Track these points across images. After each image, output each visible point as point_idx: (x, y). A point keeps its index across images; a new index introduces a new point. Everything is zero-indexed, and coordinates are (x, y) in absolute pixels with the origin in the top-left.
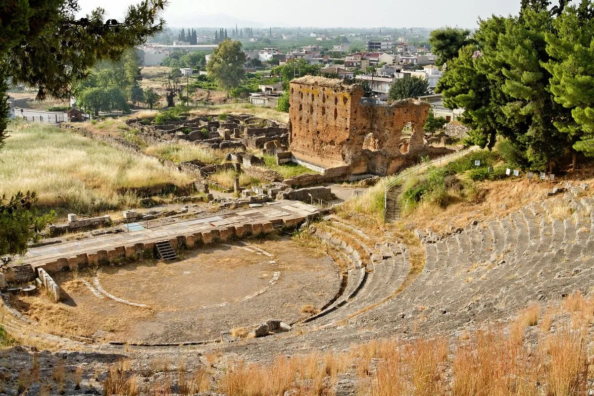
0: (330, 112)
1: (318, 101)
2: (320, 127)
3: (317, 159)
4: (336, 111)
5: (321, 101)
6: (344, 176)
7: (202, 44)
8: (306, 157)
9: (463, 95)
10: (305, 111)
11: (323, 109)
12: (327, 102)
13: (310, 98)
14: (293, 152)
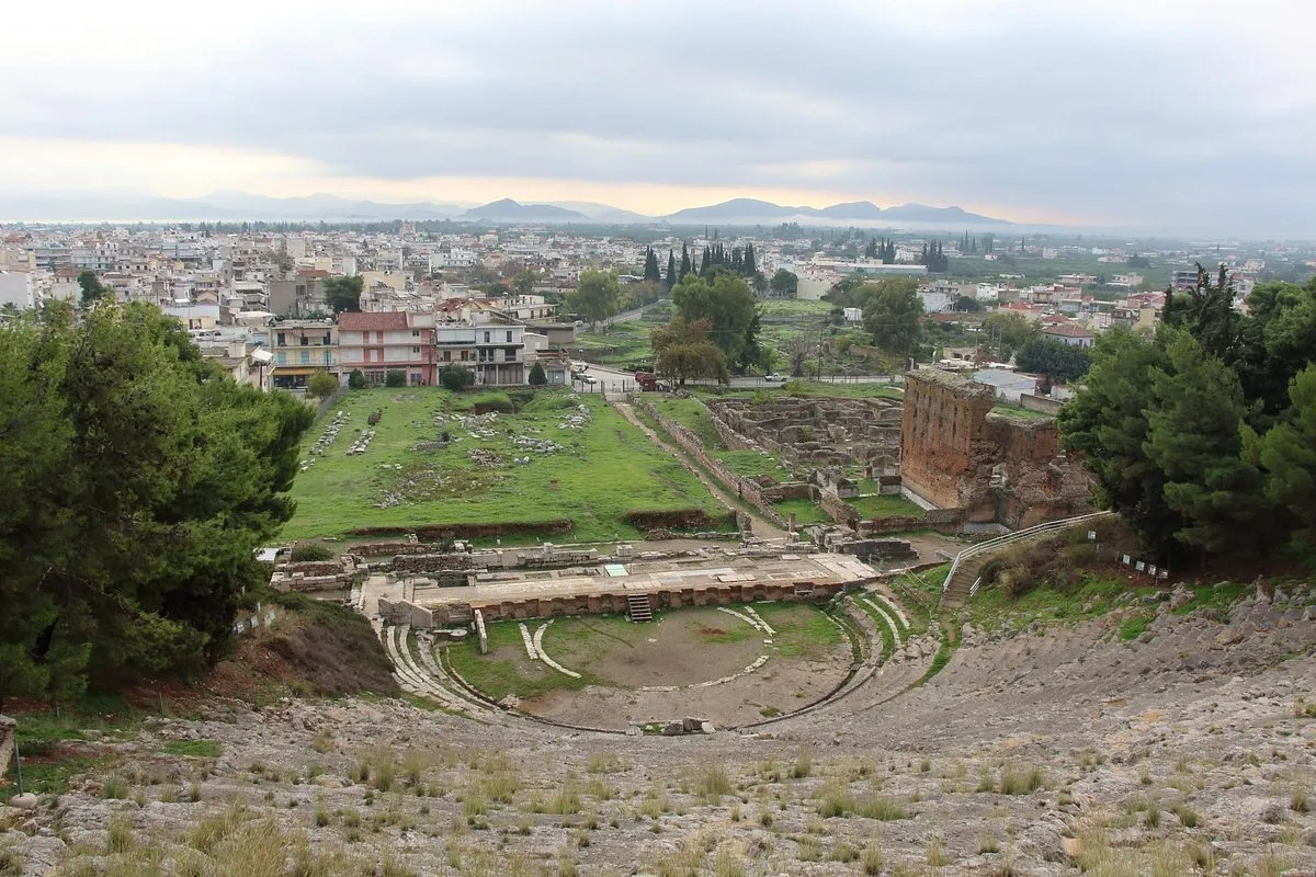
0: (948, 426)
1: (935, 407)
2: (936, 446)
3: (929, 492)
4: (955, 425)
5: (939, 407)
6: (955, 523)
7: (902, 264)
8: (918, 487)
9: (1082, 433)
10: (919, 421)
11: (941, 419)
12: (946, 411)
13: (927, 401)
14: (903, 477)
